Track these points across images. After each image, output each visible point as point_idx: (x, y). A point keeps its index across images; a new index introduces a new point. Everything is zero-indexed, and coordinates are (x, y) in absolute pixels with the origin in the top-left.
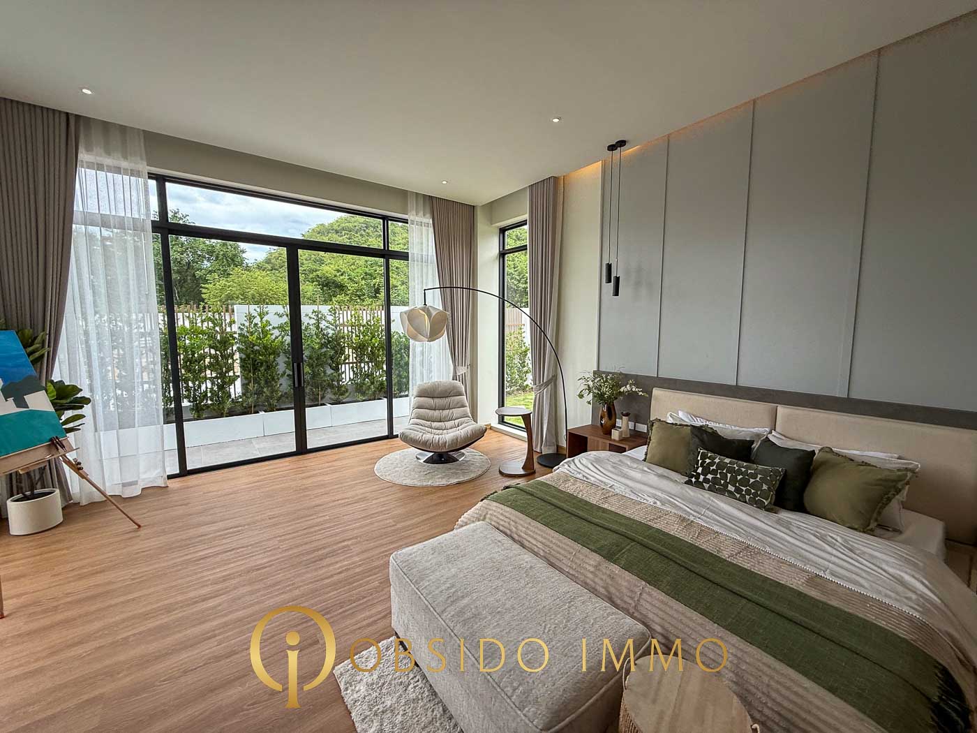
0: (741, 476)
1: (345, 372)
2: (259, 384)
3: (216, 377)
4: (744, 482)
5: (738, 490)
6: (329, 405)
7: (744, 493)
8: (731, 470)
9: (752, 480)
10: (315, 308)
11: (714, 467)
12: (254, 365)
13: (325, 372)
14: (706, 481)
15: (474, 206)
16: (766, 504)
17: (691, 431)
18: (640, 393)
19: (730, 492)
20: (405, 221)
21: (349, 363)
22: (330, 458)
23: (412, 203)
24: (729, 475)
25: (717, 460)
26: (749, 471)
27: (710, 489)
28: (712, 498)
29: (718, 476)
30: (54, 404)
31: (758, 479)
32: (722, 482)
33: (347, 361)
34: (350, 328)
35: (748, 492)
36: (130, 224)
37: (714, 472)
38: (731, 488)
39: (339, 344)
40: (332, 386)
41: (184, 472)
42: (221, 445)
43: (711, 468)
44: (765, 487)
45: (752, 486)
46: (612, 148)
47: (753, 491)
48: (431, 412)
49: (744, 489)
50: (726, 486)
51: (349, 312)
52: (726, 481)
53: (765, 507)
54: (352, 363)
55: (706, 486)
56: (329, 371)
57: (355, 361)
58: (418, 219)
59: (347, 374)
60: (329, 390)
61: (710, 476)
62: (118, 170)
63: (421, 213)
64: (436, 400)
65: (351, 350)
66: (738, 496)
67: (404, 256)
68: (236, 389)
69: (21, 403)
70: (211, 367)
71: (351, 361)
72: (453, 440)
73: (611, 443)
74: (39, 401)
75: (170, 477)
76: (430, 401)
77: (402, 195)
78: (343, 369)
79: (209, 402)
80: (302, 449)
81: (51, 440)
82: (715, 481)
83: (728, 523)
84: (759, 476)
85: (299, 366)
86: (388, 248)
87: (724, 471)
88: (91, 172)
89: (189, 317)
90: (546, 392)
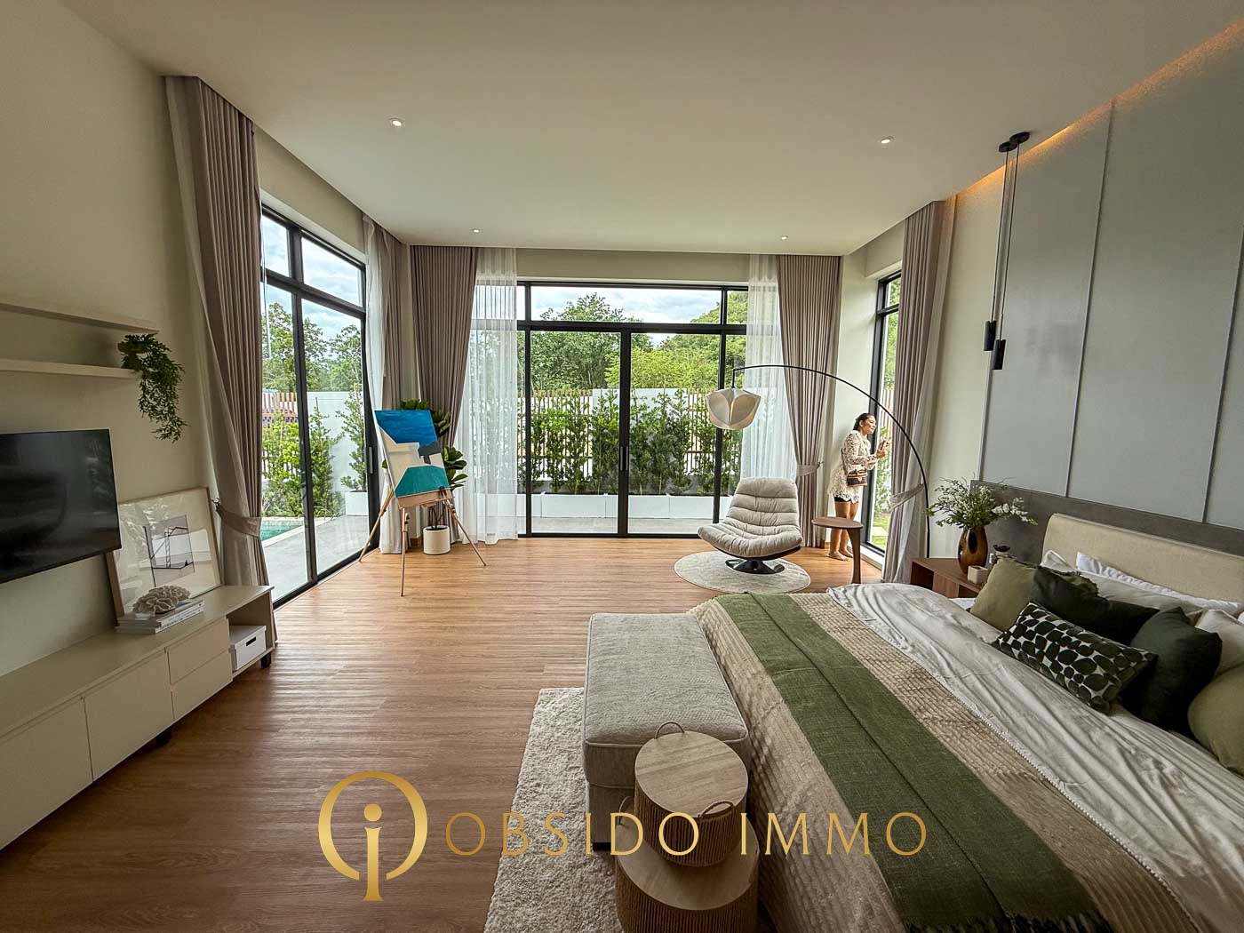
0: (1066, 648)
1: (687, 462)
2: (605, 466)
3: (571, 457)
4: (1067, 657)
5: (1056, 667)
6: (668, 495)
7: (1062, 672)
8: (1055, 637)
9: (1080, 657)
10: (661, 391)
11: (1033, 629)
12: (602, 447)
13: (667, 460)
14: (1016, 645)
15: (839, 257)
16: (1093, 696)
17: (1035, 579)
18: (1024, 519)
19: (1045, 667)
20: (745, 289)
21: (692, 452)
22: (644, 546)
23: (754, 266)
24: (1049, 643)
25: (1042, 620)
26: (1083, 643)
27: (1021, 658)
28: (1001, 665)
29: (1034, 641)
30: (445, 463)
31: (1091, 657)
32: (1037, 650)
33: (690, 450)
34: (695, 413)
35: (1069, 673)
36: (503, 324)
37: (1030, 635)
38: (1047, 662)
39: (683, 431)
40: (673, 476)
41: (529, 534)
42: (568, 520)
43: (1029, 628)
44: (1099, 671)
45: (1079, 666)
46: (1006, 147)
47: (1076, 672)
48: (749, 513)
49: (1064, 666)
50: (1040, 656)
51: (696, 396)
52: (1041, 651)
53: (1091, 701)
54: (696, 452)
55: (1016, 652)
56: (673, 459)
57: (698, 449)
58: (760, 284)
59: (690, 464)
60: (670, 479)
61: (1022, 640)
62: (498, 283)
63: (765, 277)
64: (760, 500)
65: (694, 438)
66: (1055, 675)
67: (741, 330)
68: (587, 469)
69: (427, 460)
70: (568, 447)
71: (694, 449)
72: (756, 546)
73: (963, 584)
74: (437, 461)
75: (520, 536)
76: (752, 500)
77: (745, 259)
78: (685, 459)
79: (565, 479)
80: (623, 533)
81: (440, 488)
82: (1027, 648)
83: (987, 695)
84: (1096, 653)
86: (725, 321)
87: (1045, 636)
88: (482, 288)
89: (553, 400)
90: (907, 505)
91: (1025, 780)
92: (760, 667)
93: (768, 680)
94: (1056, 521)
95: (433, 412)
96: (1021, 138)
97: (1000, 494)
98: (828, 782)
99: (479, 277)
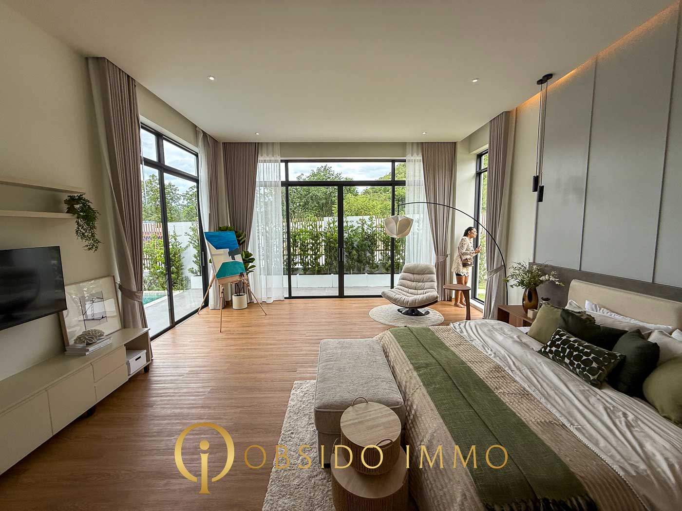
0: (577, 353)
1: (376, 255)
2: (331, 259)
3: (313, 254)
4: (577, 358)
5: (572, 364)
6: (366, 274)
7: (575, 366)
8: (571, 347)
9: (584, 358)
10: (361, 217)
11: (559, 343)
12: (330, 249)
13: (365, 255)
14: (551, 352)
15: (455, 143)
16: (591, 379)
17: (561, 315)
18: (557, 283)
19: (566, 363)
20: (404, 161)
21: (379, 250)
22: (353, 302)
23: (409, 149)
24: (568, 350)
25: (564, 338)
26: (586, 350)
27: (553, 359)
28: (542, 363)
29: (560, 350)
30: (243, 260)
31: (590, 358)
32: (562, 354)
33: (378, 249)
34: (380, 229)
35: (579, 366)
36: (273, 183)
37: (558, 346)
38: (567, 361)
39: (374, 239)
40: (369, 263)
41: (290, 297)
42: (312, 289)
43: (557, 343)
44: (594, 365)
45: (584, 362)
46: (541, 82)
47: (582, 366)
48: (409, 283)
49: (576, 363)
50: (563, 357)
51: (380, 219)
52: (564, 354)
53: (591, 381)
55: (551, 356)
56: (368, 254)
57: (382, 249)
58: (412, 158)
59: (378, 257)
60: (367, 265)
61: (554, 349)
62: (270, 161)
63: (415, 154)
64: (415, 275)
65: (380, 242)
66: (571, 368)
67: (402, 183)
68: (322, 261)
69: (233, 258)
70: (311, 249)
71: (380, 249)
72: (413, 301)
73: (525, 319)
74: (239, 258)
75: (285, 298)
76: (411, 276)
77: (403, 145)
78: (375, 254)
79: (310, 266)
80: (341, 295)
81: (241, 273)
82: (557, 353)
83: (534, 380)
84: (593, 355)
85: (341, 250)
86: (394, 179)
87: (566, 347)
88: (262, 164)
89: (302, 224)
90: (495, 277)
91: (552, 425)
92: (411, 367)
93: (415, 374)
94: (574, 283)
95: (236, 232)
96: (549, 77)
97: (544, 270)
98: (445, 427)
99: (260, 158)
